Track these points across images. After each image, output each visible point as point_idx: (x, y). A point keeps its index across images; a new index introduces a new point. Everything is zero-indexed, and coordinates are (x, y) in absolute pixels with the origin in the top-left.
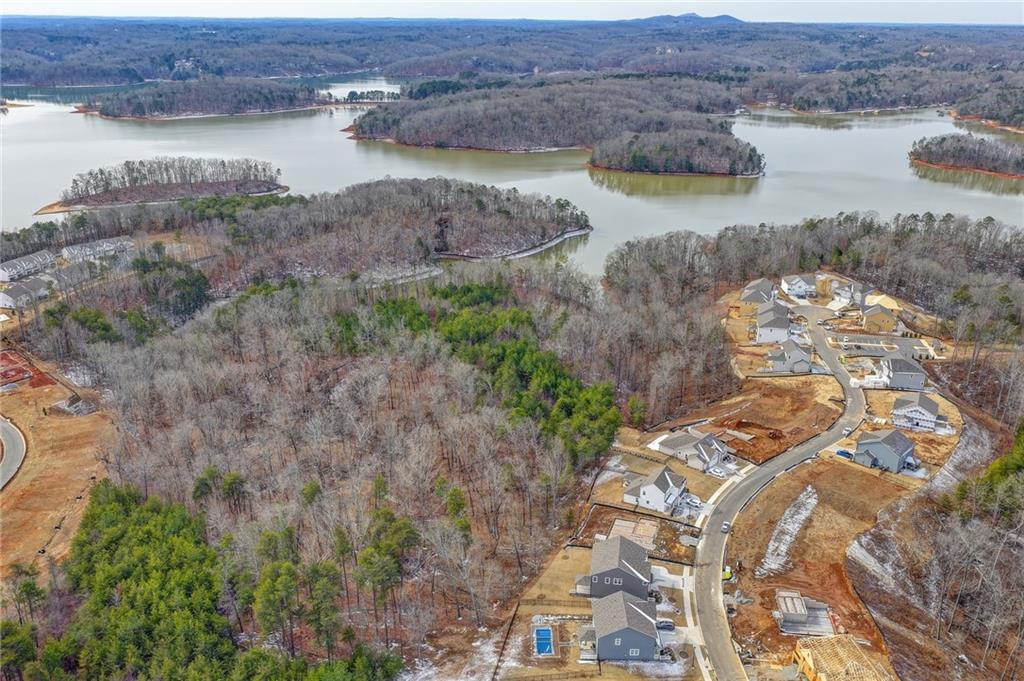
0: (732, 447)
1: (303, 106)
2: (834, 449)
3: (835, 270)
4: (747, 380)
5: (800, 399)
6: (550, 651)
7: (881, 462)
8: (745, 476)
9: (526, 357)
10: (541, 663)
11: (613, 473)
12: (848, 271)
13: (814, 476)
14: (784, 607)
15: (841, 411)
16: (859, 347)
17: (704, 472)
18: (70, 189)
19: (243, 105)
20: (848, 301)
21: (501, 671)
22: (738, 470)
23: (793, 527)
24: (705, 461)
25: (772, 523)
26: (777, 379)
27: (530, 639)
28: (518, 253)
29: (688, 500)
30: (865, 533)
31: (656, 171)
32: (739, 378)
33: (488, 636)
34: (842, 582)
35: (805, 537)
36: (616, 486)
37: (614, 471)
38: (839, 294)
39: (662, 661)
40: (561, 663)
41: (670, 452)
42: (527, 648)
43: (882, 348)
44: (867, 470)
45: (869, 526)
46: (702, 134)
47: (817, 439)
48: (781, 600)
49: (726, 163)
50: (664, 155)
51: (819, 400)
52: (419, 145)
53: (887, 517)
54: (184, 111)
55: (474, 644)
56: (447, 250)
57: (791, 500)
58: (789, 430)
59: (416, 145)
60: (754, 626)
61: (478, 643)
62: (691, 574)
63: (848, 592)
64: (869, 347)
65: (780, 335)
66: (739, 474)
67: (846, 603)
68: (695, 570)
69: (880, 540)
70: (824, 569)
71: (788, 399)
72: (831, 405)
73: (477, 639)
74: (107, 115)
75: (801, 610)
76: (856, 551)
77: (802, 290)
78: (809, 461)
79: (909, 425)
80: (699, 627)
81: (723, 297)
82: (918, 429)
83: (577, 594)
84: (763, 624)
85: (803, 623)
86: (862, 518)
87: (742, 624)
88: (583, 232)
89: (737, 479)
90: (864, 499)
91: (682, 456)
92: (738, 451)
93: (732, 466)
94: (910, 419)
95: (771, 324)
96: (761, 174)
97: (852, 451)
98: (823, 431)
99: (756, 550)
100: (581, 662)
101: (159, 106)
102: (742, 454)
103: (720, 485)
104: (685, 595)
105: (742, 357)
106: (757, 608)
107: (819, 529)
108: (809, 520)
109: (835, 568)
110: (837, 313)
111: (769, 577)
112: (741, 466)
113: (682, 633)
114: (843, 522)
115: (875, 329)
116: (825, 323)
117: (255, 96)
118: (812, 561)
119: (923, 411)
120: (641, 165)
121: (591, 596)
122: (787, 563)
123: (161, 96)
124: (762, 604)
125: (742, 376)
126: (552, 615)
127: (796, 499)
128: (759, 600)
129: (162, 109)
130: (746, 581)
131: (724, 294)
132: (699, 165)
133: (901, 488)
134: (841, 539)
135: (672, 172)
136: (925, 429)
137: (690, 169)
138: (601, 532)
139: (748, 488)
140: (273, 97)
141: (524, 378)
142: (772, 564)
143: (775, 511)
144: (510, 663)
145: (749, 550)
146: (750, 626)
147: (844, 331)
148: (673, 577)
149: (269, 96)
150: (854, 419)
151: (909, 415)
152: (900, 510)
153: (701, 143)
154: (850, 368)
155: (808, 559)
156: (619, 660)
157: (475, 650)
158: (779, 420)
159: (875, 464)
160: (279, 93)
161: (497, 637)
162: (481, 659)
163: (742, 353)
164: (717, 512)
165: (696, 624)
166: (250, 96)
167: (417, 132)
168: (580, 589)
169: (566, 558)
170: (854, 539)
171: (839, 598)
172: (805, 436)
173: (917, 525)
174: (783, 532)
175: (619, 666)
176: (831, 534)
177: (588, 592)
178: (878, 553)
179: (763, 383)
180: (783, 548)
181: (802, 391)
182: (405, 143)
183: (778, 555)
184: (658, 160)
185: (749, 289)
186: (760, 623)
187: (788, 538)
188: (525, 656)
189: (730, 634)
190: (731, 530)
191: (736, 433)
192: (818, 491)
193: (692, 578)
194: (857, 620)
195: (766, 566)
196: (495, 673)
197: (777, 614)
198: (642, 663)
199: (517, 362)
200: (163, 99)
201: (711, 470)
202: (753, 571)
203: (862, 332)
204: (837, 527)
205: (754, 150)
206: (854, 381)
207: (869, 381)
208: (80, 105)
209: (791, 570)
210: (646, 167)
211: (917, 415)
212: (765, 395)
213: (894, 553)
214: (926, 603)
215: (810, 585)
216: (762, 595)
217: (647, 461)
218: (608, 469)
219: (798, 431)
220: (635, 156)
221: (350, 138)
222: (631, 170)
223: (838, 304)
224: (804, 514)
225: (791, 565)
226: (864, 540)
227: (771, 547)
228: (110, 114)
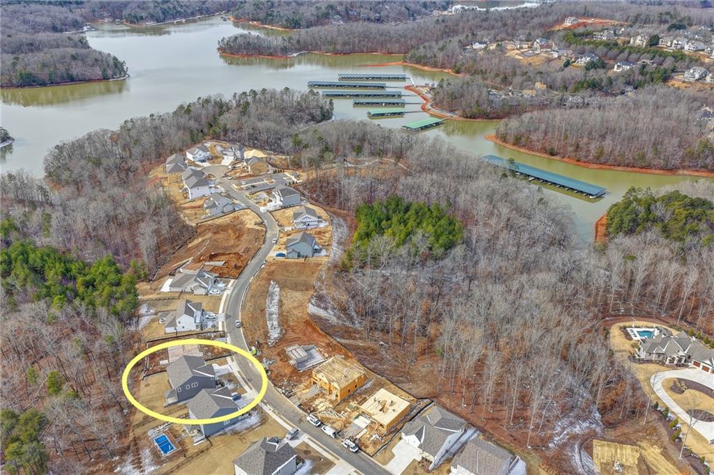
0: (215, 273)
2: (273, 254)
3: (213, 138)
4: (198, 226)
5: (237, 229)
6: (172, 448)
7: (302, 253)
8: (232, 288)
9: (32, 256)
10: (170, 459)
11: (147, 317)
12: (222, 137)
13: (271, 273)
14: (293, 357)
15: (264, 229)
16: (254, 186)
17: (207, 294)
20: (233, 158)
22: (226, 286)
23: (274, 309)
24: (205, 288)
25: (263, 311)
26: (216, 220)
27: (155, 448)
29: (207, 316)
30: (312, 298)
31: (43, 84)
32: (192, 226)
33: (122, 461)
34: (314, 329)
35: (283, 312)
36: (155, 325)
37: (147, 315)
38: (226, 154)
39: (244, 419)
40: (183, 452)
41: (179, 290)
42: (155, 454)
43: (266, 183)
44: (297, 260)
45: (312, 293)
46: (72, 51)
47: (260, 252)
48: (290, 354)
49: (98, 72)
50: (47, 71)
51: (248, 226)
53: (319, 284)
55: (115, 471)
57: (265, 294)
58: (242, 251)
60: (283, 374)
61: (119, 469)
62: (233, 361)
63: (320, 334)
64: (259, 185)
65: (204, 190)
66: (228, 289)
67: (321, 340)
68: (233, 357)
69: (320, 298)
70: (302, 326)
71: (230, 231)
72: (257, 227)
73: (116, 467)
75: (303, 354)
76: (312, 309)
77: (202, 157)
78: (263, 266)
79: (305, 227)
80: (254, 390)
81: (151, 173)
82: (309, 228)
83: (170, 405)
84: (287, 371)
85: (306, 361)
86: (307, 289)
87: (276, 376)
88: (6, 144)
89: (227, 292)
90: (303, 278)
91: (188, 289)
92: (220, 274)
93: (221, 285)
94: (304, 223)
95: (197, 185)
96: (127, 76)
97: (285, 252)
98: (261, 245)
99: (262, 330)
100: (195, 444)
102: (222, 275)
103: (221, 299)
104: (236, 375)
105: (187, 212)
106: (280, 363)
107: (288, 304)
108: (280, 301)
109: (307, 323)
110: (230, 167)
111: (276, 343)
112: (227, 283)
113: (246, 397)
114: (298, 295)
115: (257, 172)
116: (226, 176)
118: (294, 324)
119: (310, 216)
120: (29, 81)
121: (179, 402)
122: (281, 330)
124: (281, 360)
125: (194, 225)
126: (160, 425)
127: (268, 292)
128: (278, 358)
130: (265, 351)
131: (150, 170)
132: (77, 75)
133: (318, 265)
134: (301, 305)
135: (58, 84)
136: (313, 227)
137: (72, 79)
138: (162, 359)
139: (238, 295)
141: (38, 272)
142: (275, 334)
143: (260, 303)
144: (150, 469)
145: (258, 332)
146: (281, 375)
147: (239, 178)
148: (223, 367)
150: (274, 233)
151: (304, 221)
152: (324, 277)
153: (74, 58)
154: (255, 201)
155: (291, 324)
156: (218, 431)
158: (232, 246)
159: (299, 256)
161: (130, 458)
163: (185, 208)
164: (227, 317)
165: (251, 389)
168: (170, 401)
169: (147, 385)
170: (308, 302)
171: (316, 338)
172: (253, 252)
173: (334, 282)
174: (271, 314)
175: (220, 435)
176: (295, 304)
177: (175, 400)
178: (322, 306)
179: (209, 225)
180: (275, 323)
181: (235, 223)
183: (275, 328)
184: (44, 75)
185: (169, 163)
186: (286, 371)
187: (274, 316)
188: (157, 460)
189: (273, 385)
190: (242, 324)
191: (212, 263)
192: (277, 282)
193: (235, 363)
194: (331, 347)
195: (272, 338)
197: (292, 362)
198: (233, 426)
199: (26, 261)
201: (211, 292)
202: (267, 344)
203: (250, 176)
204: (296, 299)
205: (115, 59)
206: (262, 209)
207: (271, 206)
209: (285, 334)
210: (34, 81)
211: (308, 220)
212: (215, 233)
213: (329, 303)
214: (353, 323)
215: (300, 338)
216: (279, 354)
217: (166, 301)
218: (143, 316)
219: (247, 250)
220: (21, 74)
222: (22, 86)
223: (228, 161)
224: (276, 299)
225: (284, 331)
226: (313, 301)
227: (269, 326)
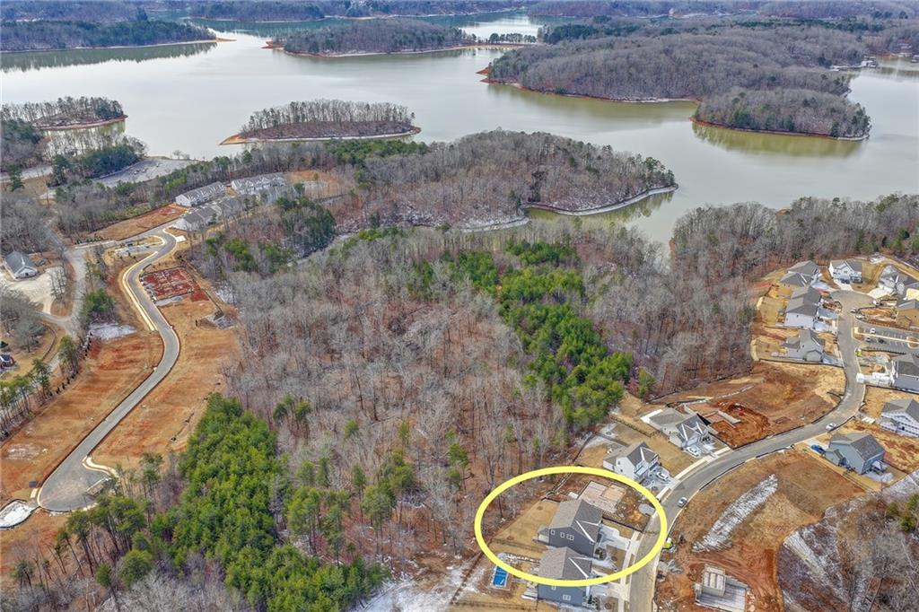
0: (717, 428)
1: (450, 46)
2: (811, 442)
3: (894, 254)
4: (759, 363)
5: (798, 387)
6: (503, 584)
7: (848, 462)
8: (718, 457)
9: (562, 323)
10: (493, 592)
11: (603, 439)
12: (907, 257)
13: (782, 466)
14: (706, 581)
15: (835, 404)
16: (882, 341)
17: (682, 449)
18: (248, 124)
19: (398, 45)
20: (890, 290)
21: (461, 594)
22: (713, 451)
23: (743, 511)
24: (683, 440)
25: (726, 504)
26: (788, 365)
27: (491, 572)
28: (602, 207)
29: (658, 474)
30: (808, 526)
31: (756, 129)
32: (753, 360)
33: (460, 563)
34: (769, 567)
35: (751, 521)
36: (601, 451)
37: (604, 437)
38: (883, 283)
39: (589, 608)
40: (508, 595)
41: (658, 427)
42: (486, 579)
43: (905, 345)
44: (835, 468)
45: (815, 520)
46: (809, 94)
47: (799, 430)
48: (706, 574)
49: (828, 125)
50: (766, 115)
51: (817, 391)
52: (541, 90)
53: (835, 514)
54: (350, 49)
55: (448, 568)
56: (539, 201)
57: (751, 486)
58: (776, 418)
59: (539, 91)
60: (675, 592)
61: (451, 568)
62: (638, 539)
63: (771, 577)
64: (893, 343)
65: (806, 321)
66: (711, 455)
67: (765, 586)
68: (643, 536)
69: (822, 534)
70: (758, 553)
71: (789, 387)
72: (828, 399)
73: (452, 564)
74: (290, 51)
75: (721, 586)
76: (795, 541)
77: (848, 274)
78: (782, 451)
79: (895, 428)
80: (629, 585)
81: (771, 274)
82: (902, 433)
83: (539, 541)
84: (683, 592)
85: (720, 598)
86: (811, 512)
87: (666, 590)
88: (667, 190)
89: (709, 459)
90: (819, 495)
91: (667, 432)
92: (720, 433)
93: (709, 447)
94: (896, 423)
95: (798, 311)
96: (865, 136)
97: (825, 447)
98: (808, 423)
99: (702, 527)
100: (524, 597)
101: (330, 45)
102: (723, 435)
103: (692, 463)
104: (626, 556)
105: (762, 338)
106: (684, 577)
107: (769, 516)
108: (762, 506)
109: (769, 554)
110: (875, 302)
111: (705, 552)
112: (717, 447)
113: (613, 588)
114: (793, 512)
115: (906, 323)
116: (858, 312)
117: (409, 36)
118: (750, 544)
119: (909, 418)
120: (742, 123)
121: (549, 544)
122: (726, 542)
123: (332, 36)
124: (689, 575)
125: (756, 357)
126: (514, 555)
127: (756, 486)
128: (688, 571)
129: (332, 48)
130: (683, 552)
131: (772, 271)
132: (801, 125)
133: (859, 489)
134: (784, 528)
135: (773, 131)
136: (911, 435)
137: (791, 129)
138: (575, 491)
139: (715, 469)
140: (425, 39)
141: (556, 340)
142: (712, 541)
143: (732, 494)
144: (470, 588)
145: (696, 526)
146: (672, 592)
147: (875, 322)
148: (621, 539)
149: (422, 37)
150: (844, 415)
151: (897, 419)
152: (850, 510)
153: (806, 103)
154: (863, 362)
155: (747, 542)
156: (554, 601)
157: (447, 573)
158: (771, 407)
159: (842, 463)
160: (430, 34)
161: (467, 565)
162: (450, 581)
163: (765, 334)
164: (680, 487)
165: (627, 583)
166: (406, 37)
167: (541, 79)
168: (542, 538)
169: (540, 508)
170: (796, 530)
171: (760, 580)
172: (789, 426)
173: (862, 526)
174: (732, 514)
175: (553, 606)
176: (777, 522)
177: (547, 541)
178: (816, 545)
179: (772, 367)
180: (728, 529)
181: (807, 380)
182: (530, 89)
183: (721, 534)
184: (761, 119)
185: (793, 270)
186: (681, 591)
187: (735, 520)
188: (482, 587)
189: (653, 596)
190: (686, 505)
191: (725, 415)
192: (780, 481)
193: (638, 543)
194: (770, 603)
195: (706, 542)
196: (457, 594)
197: (698, 586)
198: (571, 607)
199: (554, 325)
200: (334, 39)
201: (688, 448)
202: (692, 545)
203: (893, 324)
204: (785, 516)
205: (861, 113)
206: (860, 377)
207: (876, 378)
208: (269, 40)
209: (728, 549)
210: (748, 124)
211: (904, 421)
212: (769, 381)
213: (832, 548)
214: (852, 597)
215: (739, 565)
216: (692, 567)
217: (636, 432)
218: (600, 435)
219: (784, 421)
220: (737, 114)
221: (483, 81)
222: (732, 127)
223: (878, 293)
224: (759, 500)
225: (729, 545)
226: (806, 532)
227: (716, 526)
228: (291, 50)
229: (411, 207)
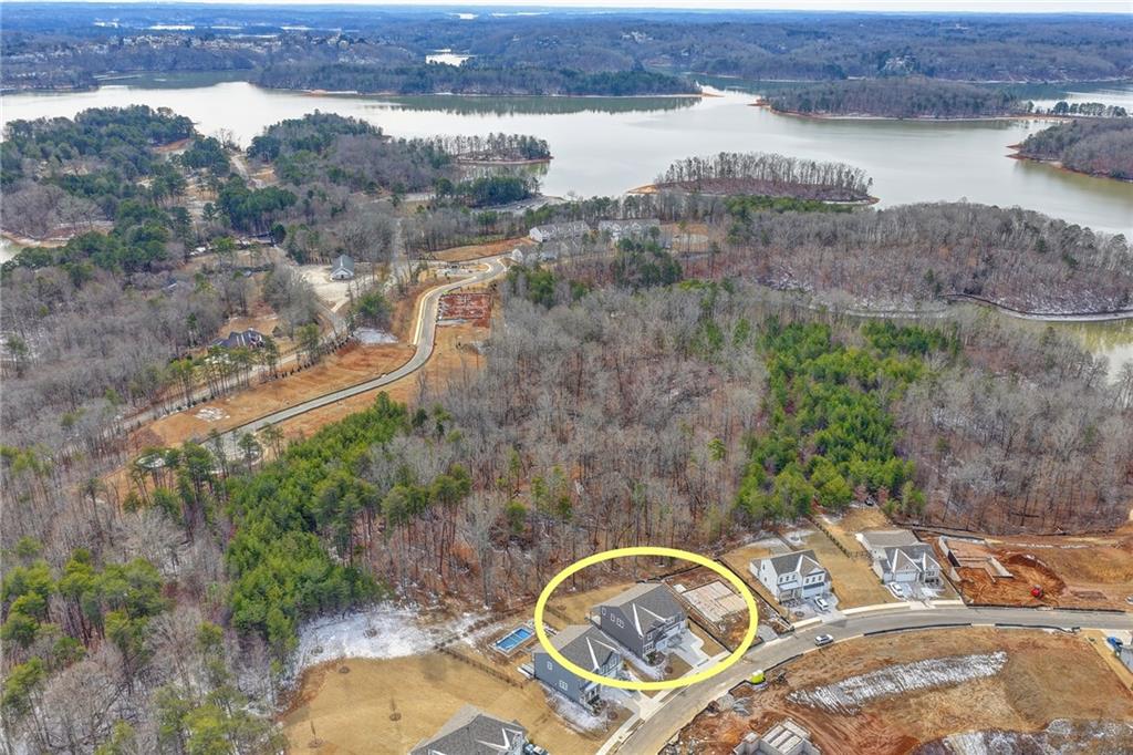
0: (964, 573)
1: (992, 115)
2: (1116, 633)
8: (934, 608)
10: (489, 653)
11: (780, 543)
13: (1029, 646)
14: (770, 736)
18: (664, 174)
19: (916, 110)
21: (455, 642)
22: (932, 599)
23: (912, 679)
25: (889, 662)
27: (506, 632)
30: (1007, 733)
33: (481, 613)
35: (917, 696)
36: (762, 553)
37: (784, 541)
39: (585, 709)
40: (504, 661)
41: (869, 548)
42: (494, 637)
44: (1125, 674)
45: (1025, 728)
48: (779, 729)
52: (1089, 172)
53: (1067, 732)
54: (851, 111)
55: (465, 614)
56: (979, 294)
58: (1081, 590)
59: (1085, 172)
60: (717, 733)
61: (468, 615)
66: (923, 603)
70: (889, 735)
73: (473, 612)
74: (776, 110)
78: (1050, 631)
80: (662, 705)
84: (726, 737)
86: (1029, 717)
87: (706, 727)
89: (915, 606)
90: (1060, 698)
91: (876, 556)
92: (963, 581)
93: (928, 591)
99: (826, 676)
100: (520, 670)
101: (825, 105)
102: (965, 586)
103: (885, 602)
104: (688, 673)
106: (744, 721)
108: (953, 685)
109: (906, 742)
111: (808, 707)
112: (944, 595)
113: (638, 699)
114: (997, 708)
117: (934, 99)
118: (887, 721)
122: (851, 707)
123: (832, 93)
124: (753, 721)
127: (961, 656)
128: (756, 717)
129: (828, 108)
130: (770, 695)
134: (962, 722)
138: (685, 585)
139: (914, 619)
140: (954, 104)
142: (827, 697)
143: (911, 655)
144: (469, 641)
145: (819, 672)
146: (712, 731)
148: (699, 653)
149: (951, 102)
152: (1100, 736)
155: (885, 717)
156: (550, 686)
157: (459, 618)
158: (1093, 578)
160: (964, 98)
161: (487, 618)
162: (454, 626)
164: (841, 624)
165: (661, 701)
166: (928, 100)
167: (1091, 156)
170: (984, 731)
174: (890, 678)
175: (544, 691)
176: (958, 711)
177: (599, 623)
180: (868, 692)
182: (1073, 169)
183: (851, 694)
186: (725, 735)
187: (890, 686)
188: (485, 642)
189: (683, 726)
190: (827, 645)
192: (1009, 663)
195: (817, 695)
196: (450, 641)
197: (752, 737)
198: (566, 700)
199: (828, 408)
200: (833, 98)
201: (894, 584)
202: (792, 691)
204: (978, 709)
208: (759, 98)
209: (847, 715)
215: (847, 738)
216: (767, 715)
217: (836, 547)
218: (782, 538)
219: (1093, 596)
221: (1010, 156)
224: (953, 676)
225: (853, 711)
226: (998, 739)
227: (850, 682)
228: (779, 109)
229: (790, 275)
